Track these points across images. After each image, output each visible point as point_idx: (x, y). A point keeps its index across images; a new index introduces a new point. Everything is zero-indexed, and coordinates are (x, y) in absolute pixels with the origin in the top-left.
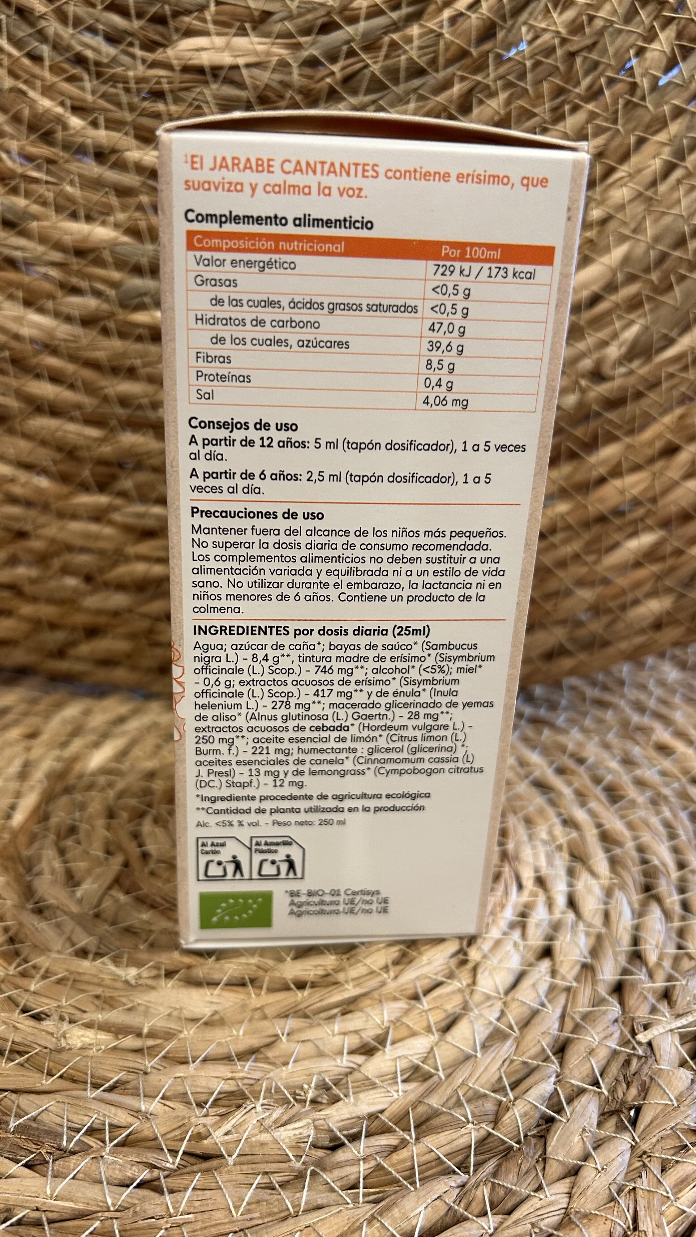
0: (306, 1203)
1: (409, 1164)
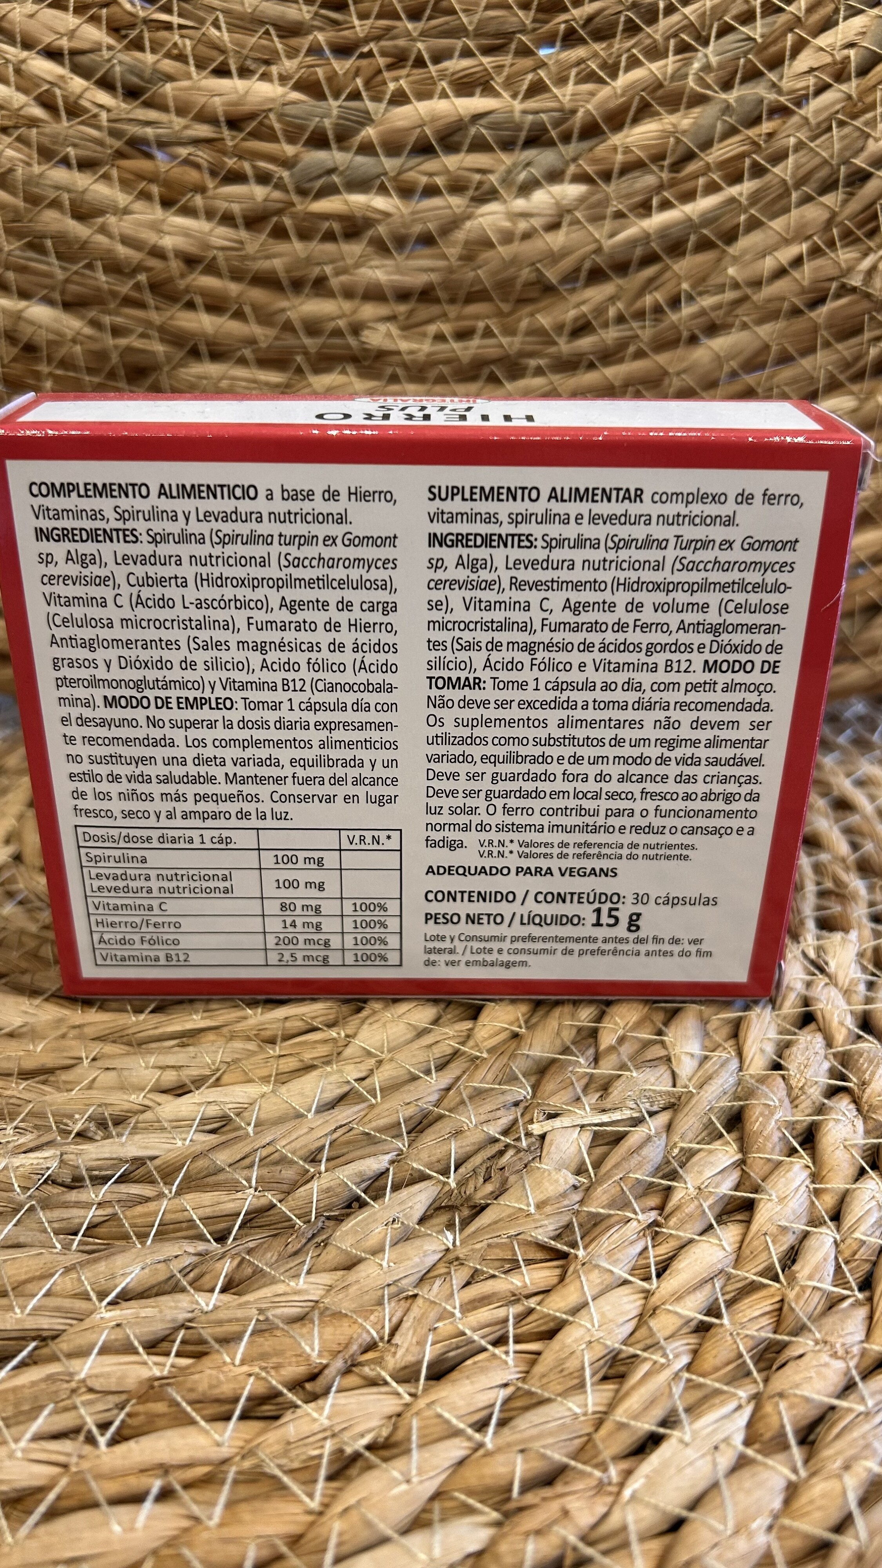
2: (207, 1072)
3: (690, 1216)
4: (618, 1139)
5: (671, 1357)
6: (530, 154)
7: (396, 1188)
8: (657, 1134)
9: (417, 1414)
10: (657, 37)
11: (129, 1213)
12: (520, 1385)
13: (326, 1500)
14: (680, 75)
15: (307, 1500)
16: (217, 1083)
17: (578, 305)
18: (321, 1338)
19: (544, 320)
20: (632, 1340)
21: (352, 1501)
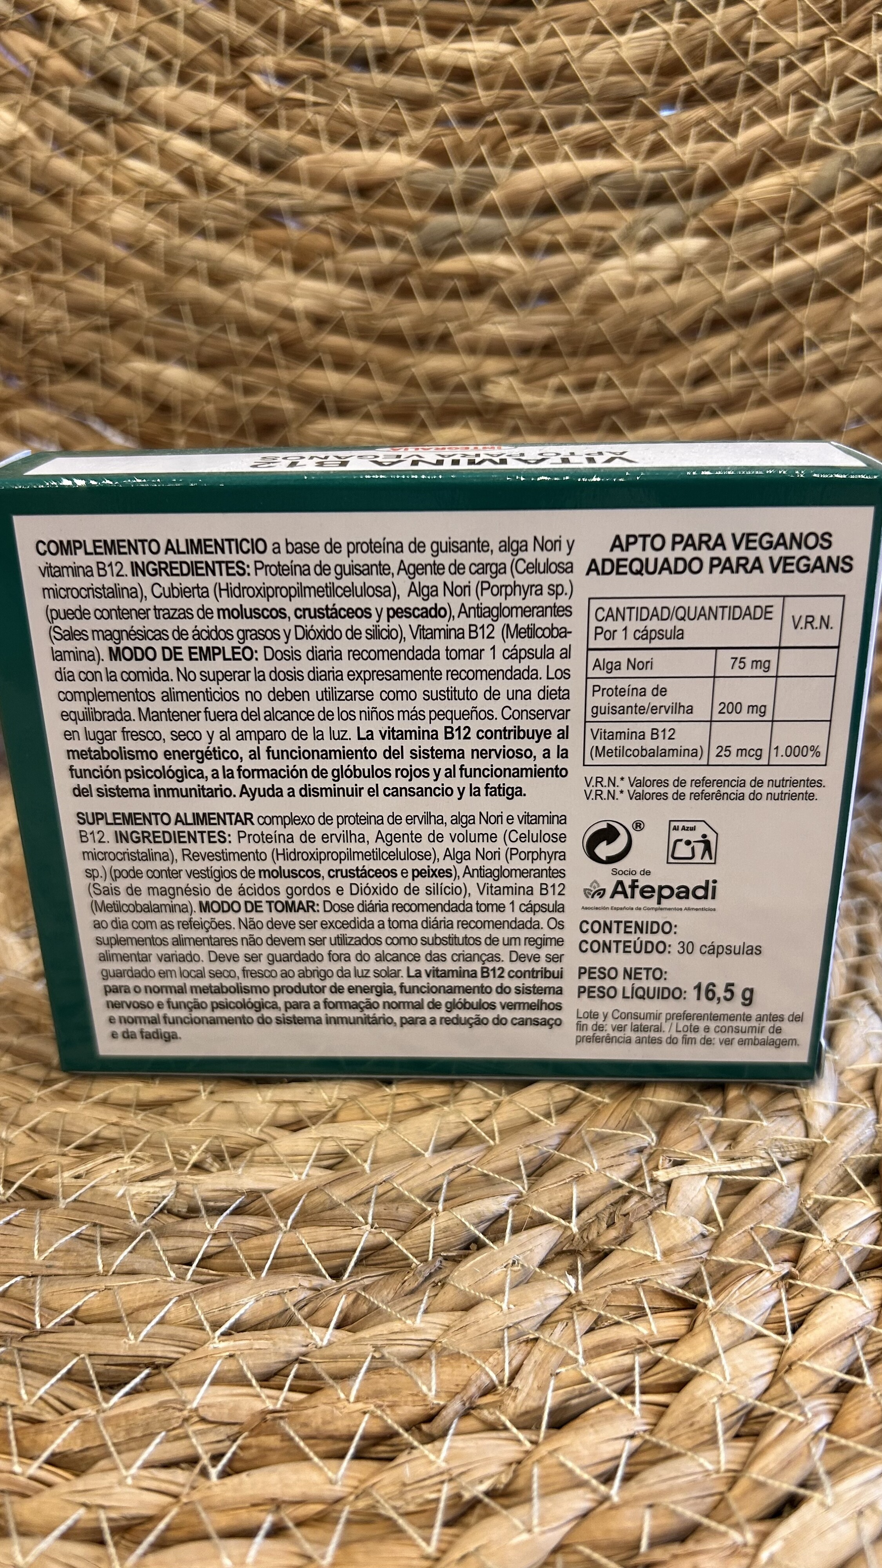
2: (323, 1108)
3: (826, 1269)
4: (748, 1189)
5: (809, 1415)
6: (651, 210)
7: (516, 1230)
8: (790, 1185)
9: (538, 1461)
10: (778, 94)
11: (244, 1245)
12: (647, 1437)
13: (443, 1546)
14: (801, 130)
15: (423, 1544)
16: (334, 1119)
17: (698, 355)
18: (438, 1376)
19: (666, 370)
20: (767, 1396)
21: (471, 1548)
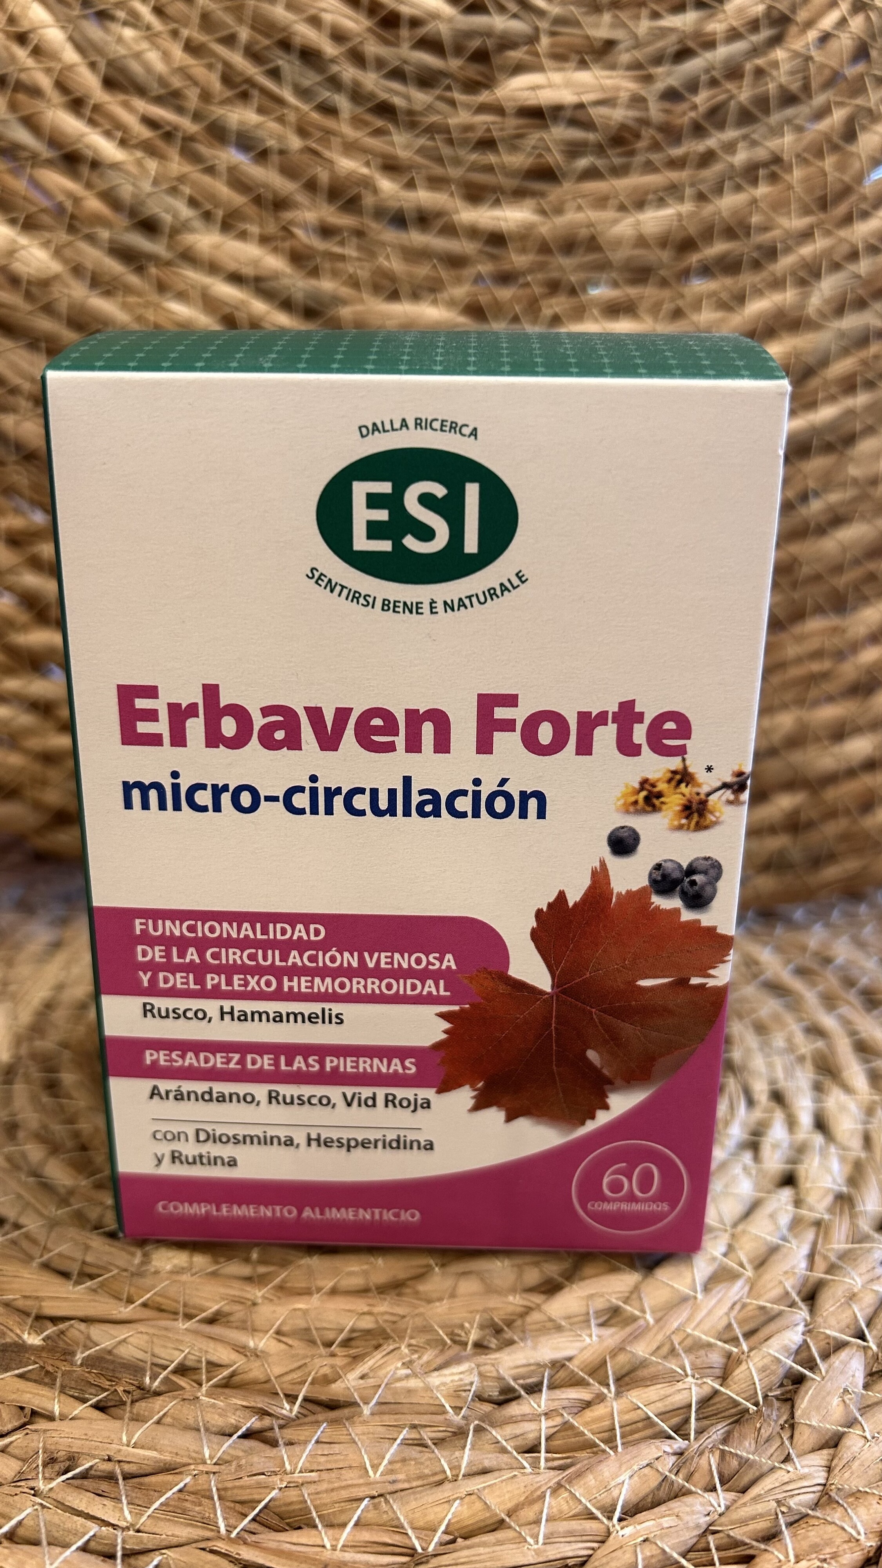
0: (468, 1464)
1: (607, 1423)
